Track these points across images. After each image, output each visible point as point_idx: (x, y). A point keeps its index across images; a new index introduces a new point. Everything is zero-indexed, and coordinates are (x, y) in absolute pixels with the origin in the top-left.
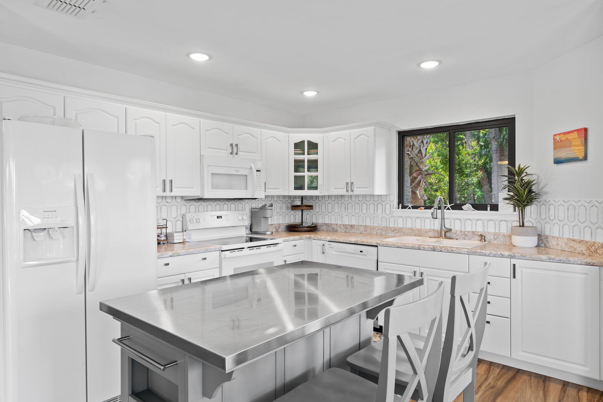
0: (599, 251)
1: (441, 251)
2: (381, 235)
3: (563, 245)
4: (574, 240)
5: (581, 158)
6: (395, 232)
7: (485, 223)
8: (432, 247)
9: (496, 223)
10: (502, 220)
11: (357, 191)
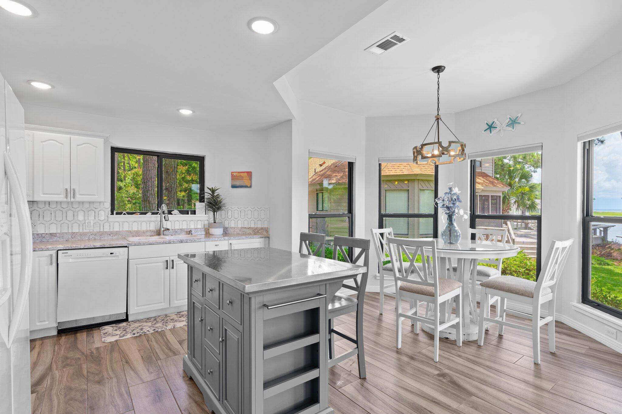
0: (259, 232)
1: (187, 242)
2: (95, 239)
3: (238, 231)
4: (245, 228)
5: (249, 186)
6: (112, 235)
7: (188, 222)
8: (180, 241)
9: (195, 222)
10: (199, 220)
11: (79, 198)
